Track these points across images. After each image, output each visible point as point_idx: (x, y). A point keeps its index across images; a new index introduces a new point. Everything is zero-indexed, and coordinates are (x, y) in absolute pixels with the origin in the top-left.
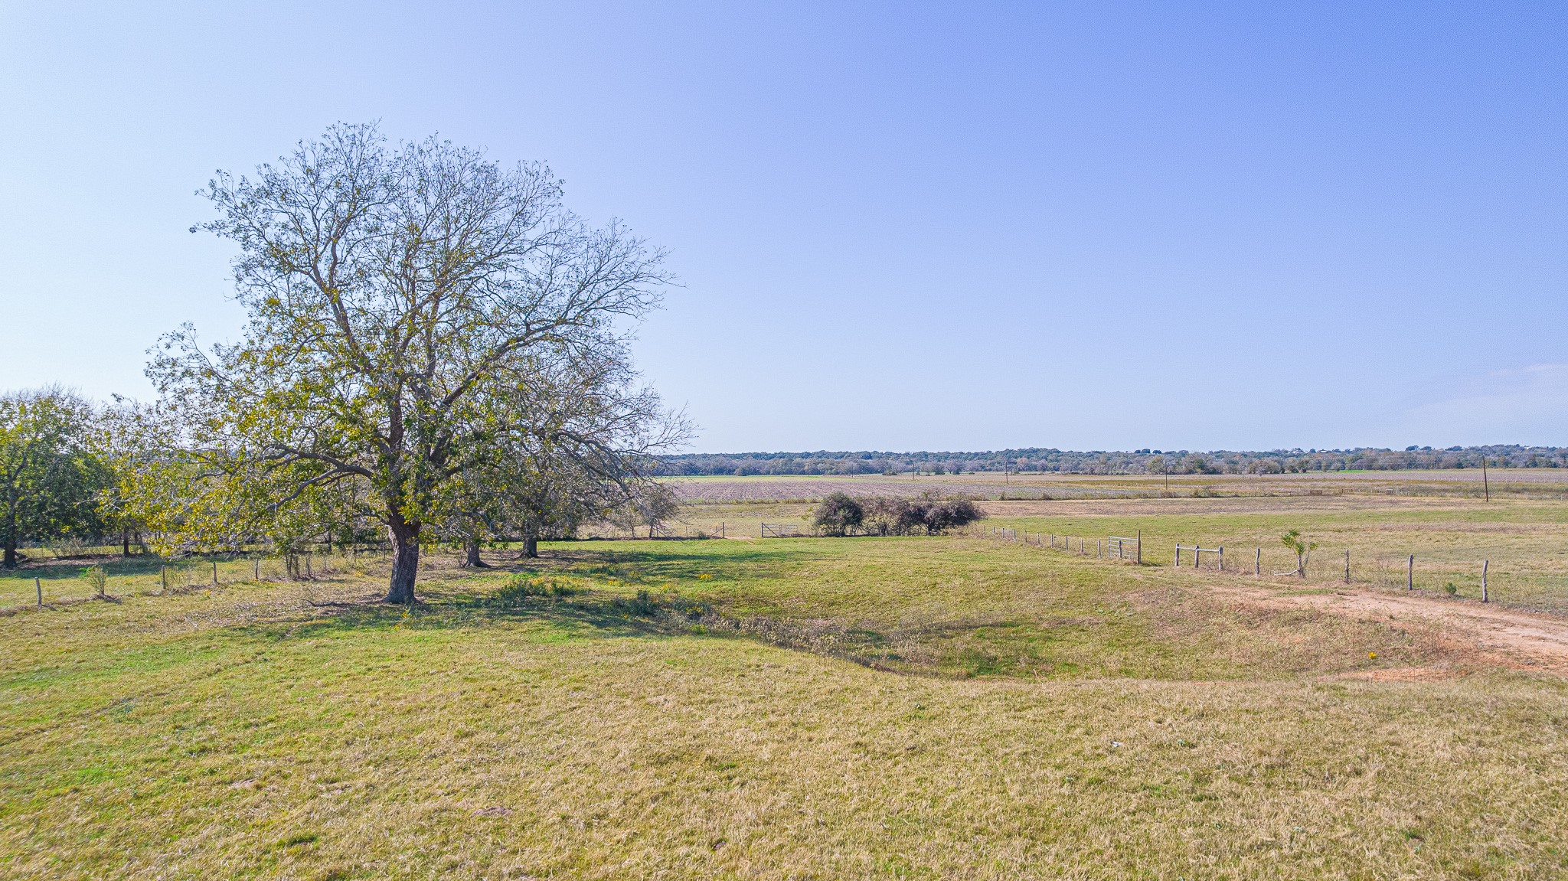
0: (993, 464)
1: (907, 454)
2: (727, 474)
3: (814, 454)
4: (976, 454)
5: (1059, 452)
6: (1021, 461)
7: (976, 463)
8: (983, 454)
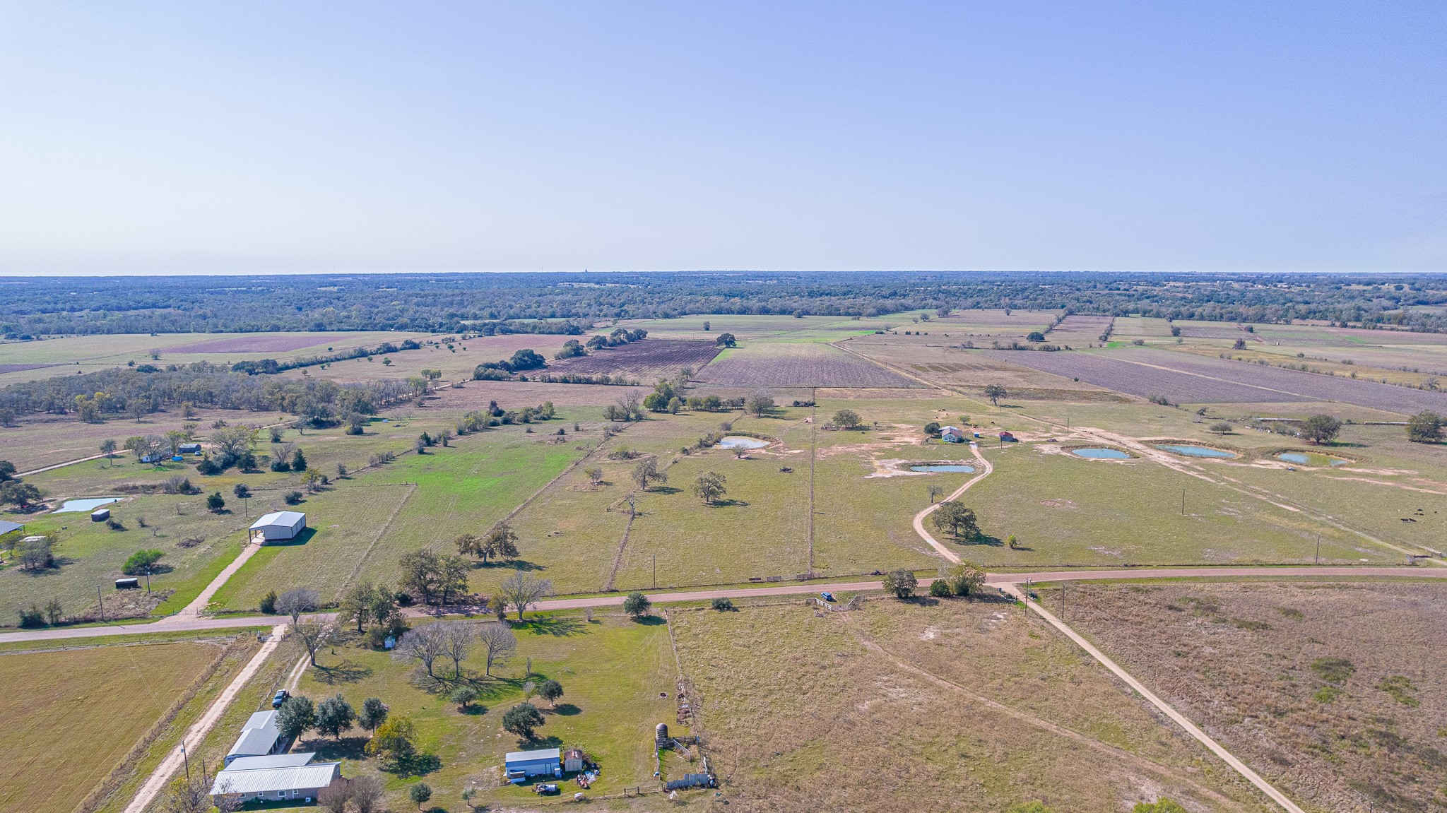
2: (788, 315)
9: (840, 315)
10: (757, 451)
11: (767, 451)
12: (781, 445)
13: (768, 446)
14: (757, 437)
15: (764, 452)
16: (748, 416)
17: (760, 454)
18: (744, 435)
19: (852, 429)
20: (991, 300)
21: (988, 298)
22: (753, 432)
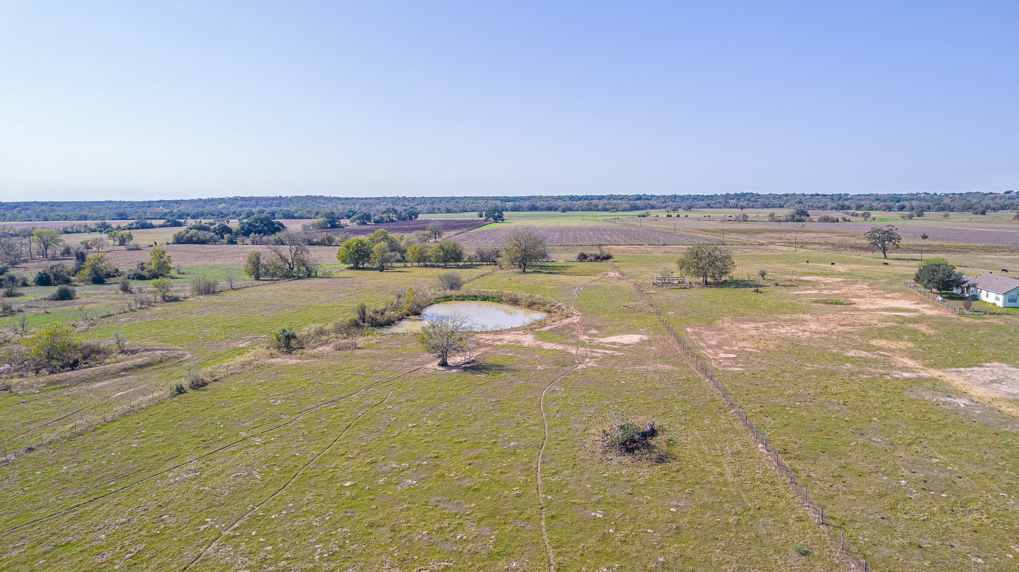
0: (715, 203)
1: (664, 196)
2: (554, 211)
3: (606, 196)
4: (708, 196)
5: (759, 195)
6: (732, 202)
7: (704, 203)
8: (712, 196)
9: (598, 210)
10: (508, 337)
11: (539, 336)
12: (575, 319)
13: (542, 324)
14: (515, 302)
15: (528, 340)
16: (504, 272)
17: (516, 347)
18: (485, 299)
19: (719, 284)
20: (719, 202)
21: (718, 201)
22: (506, 292)
